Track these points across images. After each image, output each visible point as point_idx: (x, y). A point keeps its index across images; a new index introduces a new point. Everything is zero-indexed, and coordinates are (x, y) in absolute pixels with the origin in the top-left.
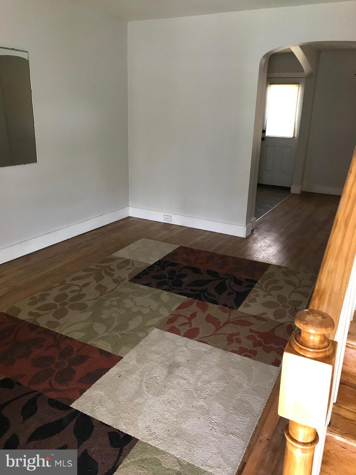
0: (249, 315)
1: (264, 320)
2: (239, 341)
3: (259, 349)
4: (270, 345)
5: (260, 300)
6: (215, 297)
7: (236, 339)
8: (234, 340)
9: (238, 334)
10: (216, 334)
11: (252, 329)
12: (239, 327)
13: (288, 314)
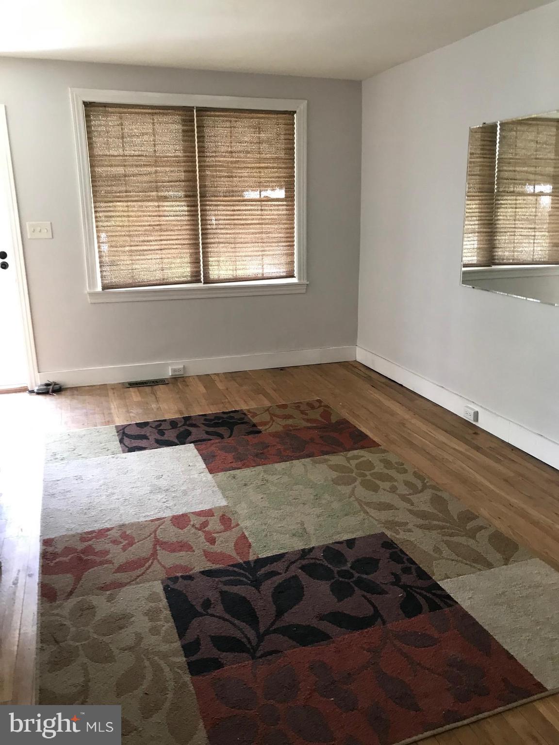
0: (134, 582)
1: (104, 588)
2: (115, 542)
3: (81, 546)
4: (69, 558)
5: (141, 624)
6: (225, 583)
7: (121, 543)
8: (122, 540)
9: (124, 549)
10: (151, 534)
11: (110, 566)
12: (131, 557)
13: (67, 623)
